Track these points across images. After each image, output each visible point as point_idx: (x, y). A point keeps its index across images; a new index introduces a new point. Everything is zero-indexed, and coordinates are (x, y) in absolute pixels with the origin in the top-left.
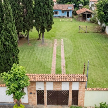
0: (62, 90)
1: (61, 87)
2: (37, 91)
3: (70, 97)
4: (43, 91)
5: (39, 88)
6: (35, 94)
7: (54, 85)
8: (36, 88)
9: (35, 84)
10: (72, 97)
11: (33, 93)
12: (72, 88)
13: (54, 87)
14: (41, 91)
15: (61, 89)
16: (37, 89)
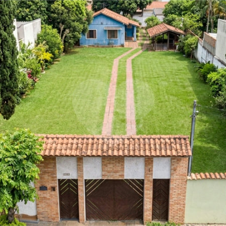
0: (125, 178)
1: (123, 171)
2: (60, 181)
3: (148, 198)
4: (76, 181)
5: (65, 174)
6: (53, 189)
7: (104, 165)
8: (56, 174)
9: (55, 164)
10: (154, 198)
11: (48, 188)
12: (152, 174)
13: (103, 171)
14: (69, 180)
15: (123, 175)
16: (60, 176)
